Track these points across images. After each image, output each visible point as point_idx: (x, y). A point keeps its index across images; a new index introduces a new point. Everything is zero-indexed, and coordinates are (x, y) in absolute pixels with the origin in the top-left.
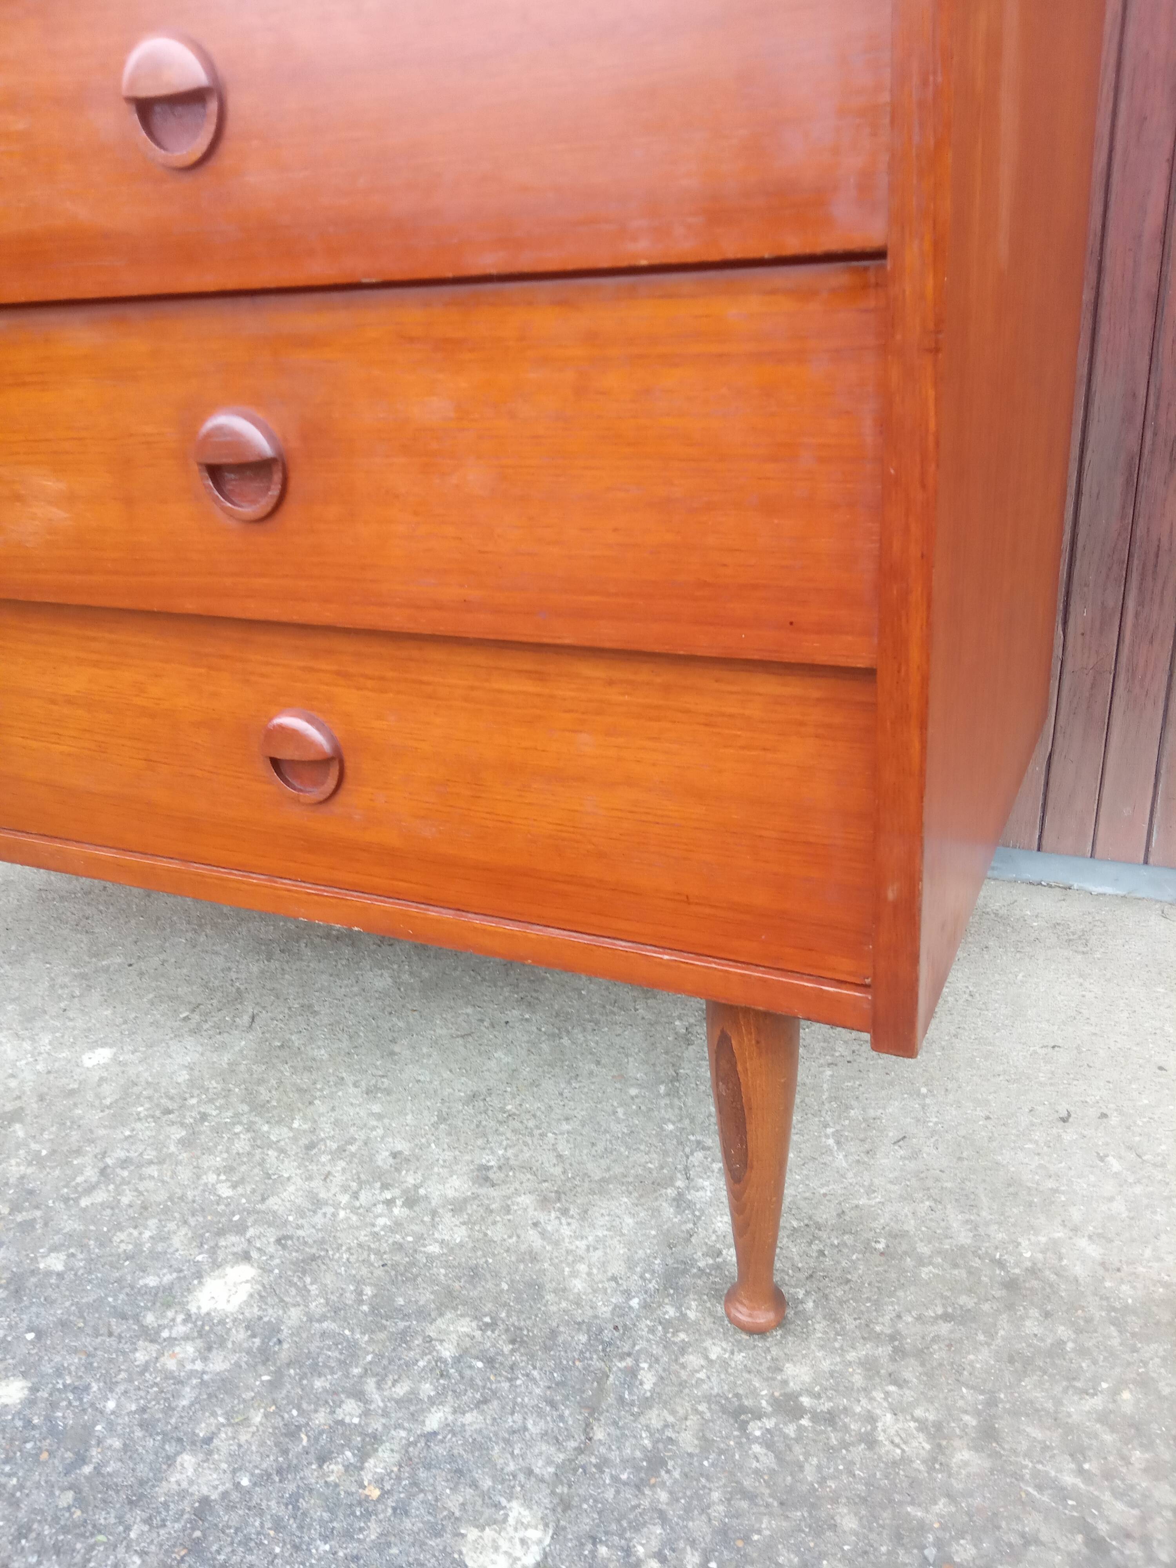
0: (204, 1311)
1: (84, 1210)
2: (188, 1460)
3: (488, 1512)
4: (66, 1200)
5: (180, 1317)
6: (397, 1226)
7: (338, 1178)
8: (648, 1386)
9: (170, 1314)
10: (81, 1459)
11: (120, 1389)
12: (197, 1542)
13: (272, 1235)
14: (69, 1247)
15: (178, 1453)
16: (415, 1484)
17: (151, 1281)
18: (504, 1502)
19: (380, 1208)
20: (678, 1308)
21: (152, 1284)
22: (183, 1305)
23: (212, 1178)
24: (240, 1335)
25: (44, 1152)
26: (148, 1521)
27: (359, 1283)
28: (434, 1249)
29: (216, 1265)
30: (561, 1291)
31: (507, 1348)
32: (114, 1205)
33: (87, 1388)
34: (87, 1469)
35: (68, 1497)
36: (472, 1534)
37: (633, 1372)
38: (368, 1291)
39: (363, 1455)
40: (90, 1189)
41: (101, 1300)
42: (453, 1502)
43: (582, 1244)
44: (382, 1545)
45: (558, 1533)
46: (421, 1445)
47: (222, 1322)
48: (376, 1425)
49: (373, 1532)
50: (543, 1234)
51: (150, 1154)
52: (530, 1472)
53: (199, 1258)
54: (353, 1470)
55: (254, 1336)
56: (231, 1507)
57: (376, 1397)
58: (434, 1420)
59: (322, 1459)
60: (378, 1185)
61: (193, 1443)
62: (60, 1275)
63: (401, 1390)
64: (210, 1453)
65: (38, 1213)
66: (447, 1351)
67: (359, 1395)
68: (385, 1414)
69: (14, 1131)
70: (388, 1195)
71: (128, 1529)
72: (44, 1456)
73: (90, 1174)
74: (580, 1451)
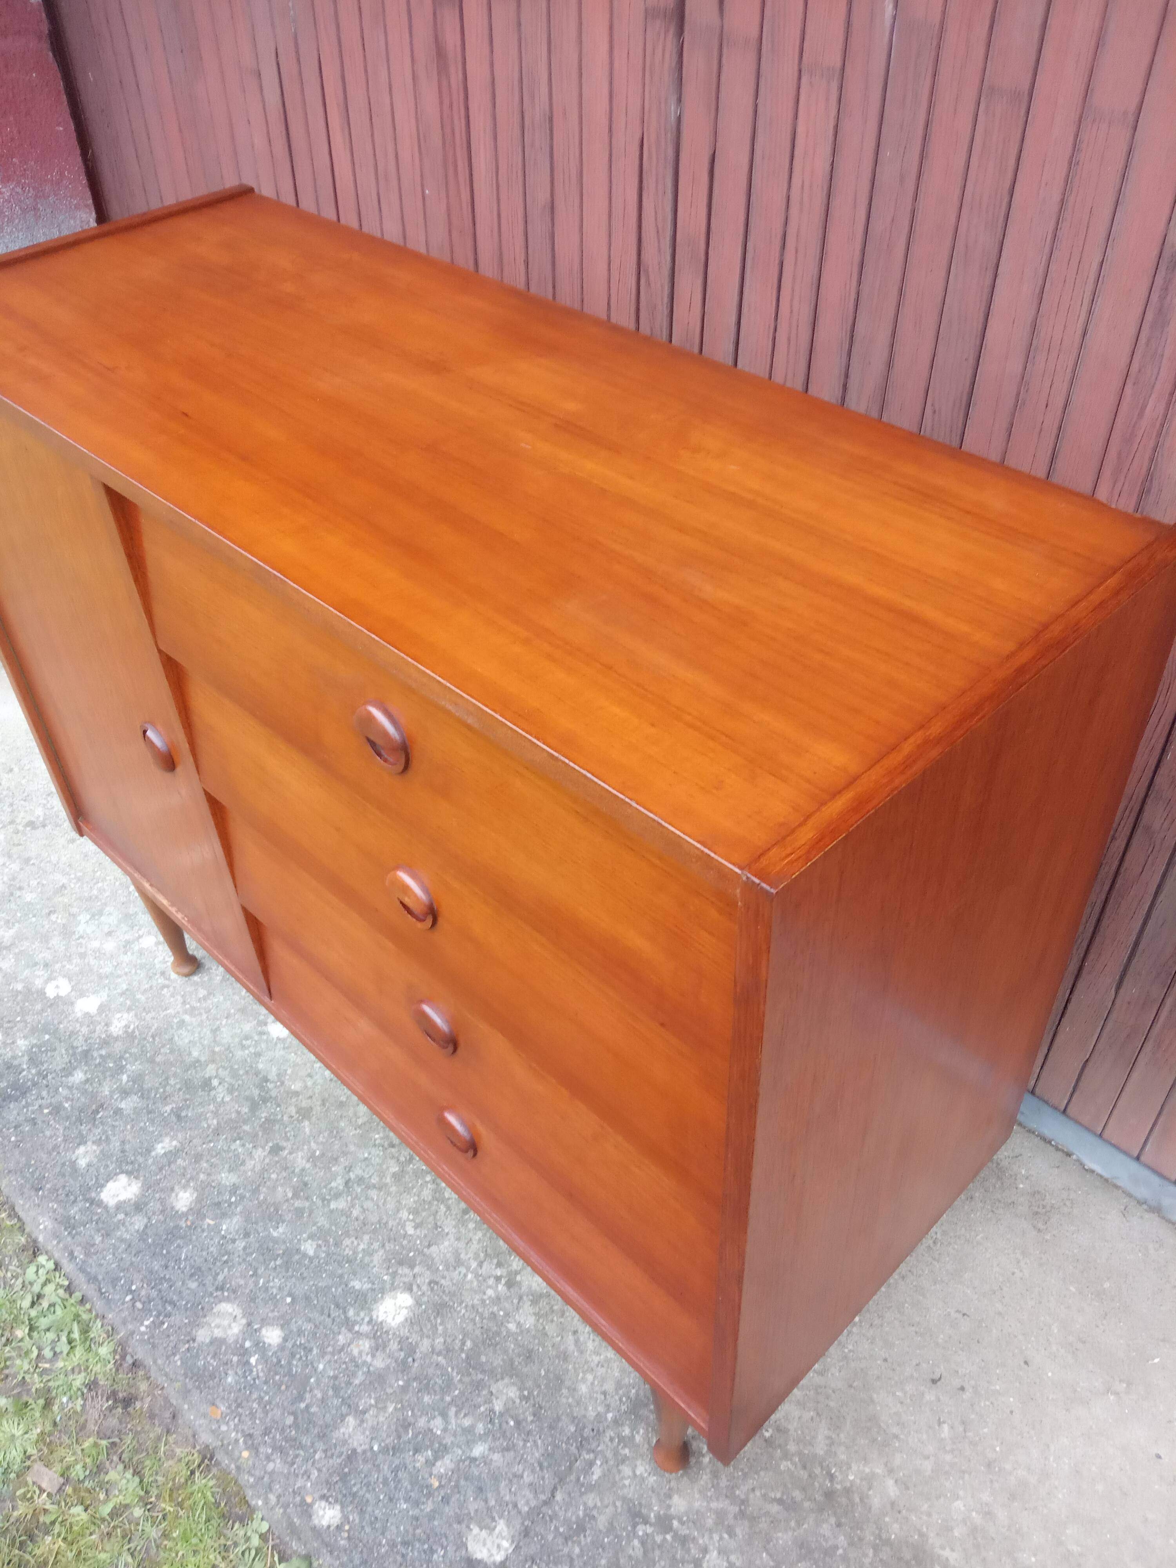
0: (380, 1319)
1: (332, 1211)
2: (351, 1421)
3: (488, 1521)
4: (324, 1200)
5: (367, 1319)
6: (498, 1299)
7: (475, 1246)
8: (595, 1477)
9: (362, 1314)
10: (300, 1398)
11: (327, 1358)
12: (346, 1475)
13: (428, 1276)
14: (319, 1239)
15: (347, 1415)
16: (457, 1486)
17: (357, 1285)
18: (497, 1518)
19: (491, 1281)
20: (632, 1430)
21: (357, 1287)
22: (371, 1310)
23: (404, 1214)
24: (394, 1346)
25: (318, 1153)
26: (325, 1451)
27: (466, 1335)
28: (512, 1326)
29: (393, 1288)
30: (573, 1390)
31: (530, 1418)
32: (347, 1214)
33: (311, 1350)
34: (303, 1405)
35: (290, 1420)
36: (476, 1530)
37: (591, 1464)
38: (469, 1344)
39: (437, 1458)
40: (337, 1196)
41: (329, 1288)
42: (473, 1506)
43: (596, 1359)
44: (431, 1517)
45: (517, 1548)
46: (467, 1463)
47: (387, 1332)
48: (448, 1440)
49: (429, 1507)
50: (577, 1341)
51: (375, 1180)
52: (515, 1505)
53: (385, 1278)
54: (430, 1464)
55: (401, 1350)
56: (365, 1461)
57: (453, 1421)
58: (479, 1450)
59: (416, 1451)
60: (495, 1261)
61: (356, 1411)
62: (311, 1259)
63: (467, 1422)
64: (362, 1421)
65: (307, 1204)
66: (498, 1406)
67: (444, 1415)
68: (455, 1435)
69: (304, 1127)
70: (499, 1272)
71: (315, 1452)
72: (283, 1387)
73: (338, 1183)
74: (545, 1503)
